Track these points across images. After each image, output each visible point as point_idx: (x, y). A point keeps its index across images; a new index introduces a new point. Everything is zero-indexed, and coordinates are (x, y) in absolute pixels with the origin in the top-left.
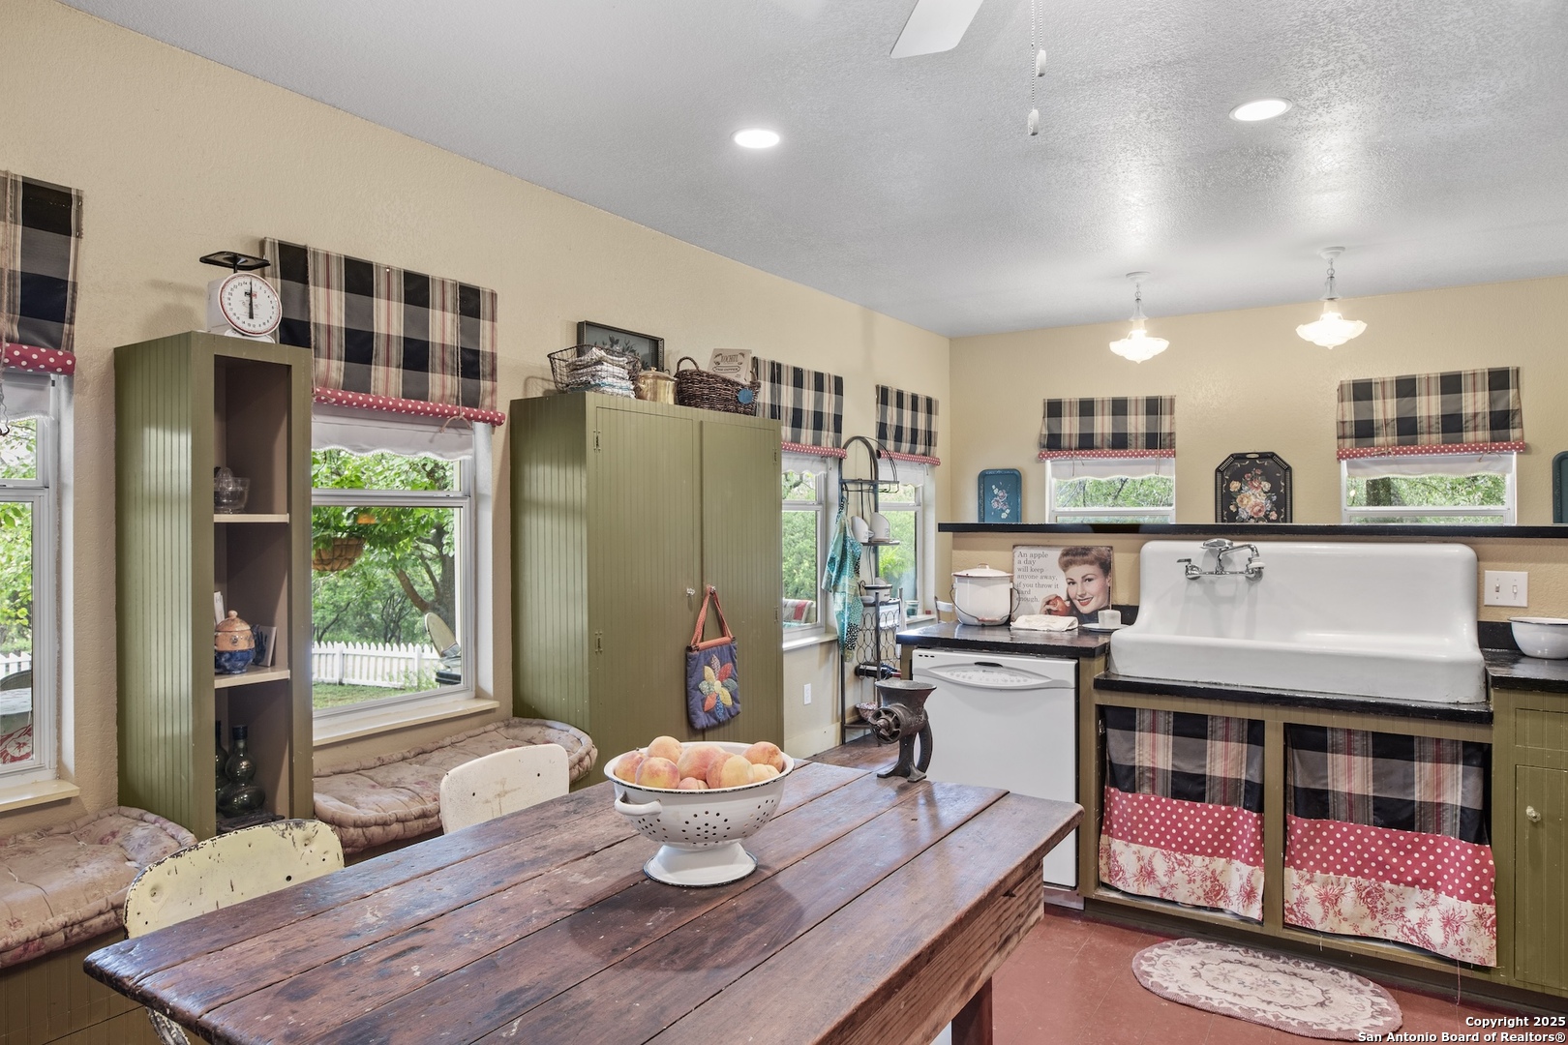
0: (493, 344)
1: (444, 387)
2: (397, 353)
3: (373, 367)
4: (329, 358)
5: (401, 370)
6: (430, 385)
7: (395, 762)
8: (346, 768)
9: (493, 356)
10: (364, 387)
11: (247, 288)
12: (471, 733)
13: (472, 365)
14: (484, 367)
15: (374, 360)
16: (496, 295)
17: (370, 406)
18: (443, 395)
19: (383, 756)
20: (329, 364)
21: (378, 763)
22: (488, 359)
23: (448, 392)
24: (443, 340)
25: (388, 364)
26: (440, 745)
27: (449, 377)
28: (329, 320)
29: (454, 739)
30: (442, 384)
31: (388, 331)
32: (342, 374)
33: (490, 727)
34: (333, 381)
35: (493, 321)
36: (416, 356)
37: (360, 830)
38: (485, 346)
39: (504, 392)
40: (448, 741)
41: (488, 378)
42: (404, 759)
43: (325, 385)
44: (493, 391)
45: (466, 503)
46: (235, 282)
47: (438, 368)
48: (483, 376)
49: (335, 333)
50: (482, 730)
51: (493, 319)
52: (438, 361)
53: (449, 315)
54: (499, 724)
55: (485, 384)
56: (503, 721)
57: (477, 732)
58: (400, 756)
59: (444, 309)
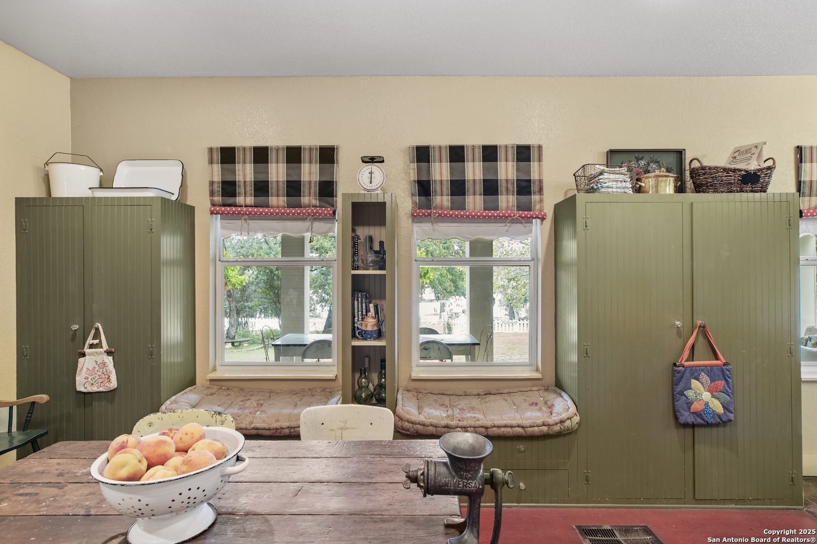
0: (540, 174)
1: (508, 202)
2: (479, 188)
3: (466, 196)
4: (442, 196)
5: (482, 196)
6: (500, 202)
7: (472, 395)
8: (446, 392)
9: (541, 181)
10: (463, 208)
11: (370, 171)
12: (522, 389)
13: (524, 187)
14: (534, 187)
15: (466, 193)
16: (542, 146)
17: (468, 216)
18: (508, 207)
19: (467, 391)
20: (442, 198)
21: (464, 394)
22: (537, 183)
23: (510, 204)
24: (507, 177)
25: (474, 194)
26: (501, 392)
27: (511, 196)
28: (441, 177)
29: (510, 391)
30: (507, 201)
31: (474, 177)
32: (450, 202)
33: (535, 388)
34: (445, 206)
35: (540, 161)
36: (491, 188)
37: (411, 425)
38: (534, 176)
39: (549, 201)
40: (507, 391)
41: (537, 193)
42: (478, 395)
43: (442, 208)
44: (541, 201)
45: (531, 264)
46: (365, 169)
47: (504, 192)
48: (534, 193)
49: (445, 183)
50: (529, 389)
51: (540, 160)
52: (504, 189)
53: (510, 164)
54: (541, 388)
55: (535, 198)
56: (544, 387)
57: (526, 389)
58: (476, 393)
59: (507, 160)
